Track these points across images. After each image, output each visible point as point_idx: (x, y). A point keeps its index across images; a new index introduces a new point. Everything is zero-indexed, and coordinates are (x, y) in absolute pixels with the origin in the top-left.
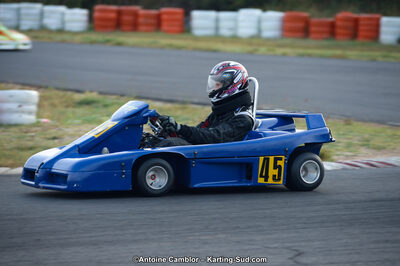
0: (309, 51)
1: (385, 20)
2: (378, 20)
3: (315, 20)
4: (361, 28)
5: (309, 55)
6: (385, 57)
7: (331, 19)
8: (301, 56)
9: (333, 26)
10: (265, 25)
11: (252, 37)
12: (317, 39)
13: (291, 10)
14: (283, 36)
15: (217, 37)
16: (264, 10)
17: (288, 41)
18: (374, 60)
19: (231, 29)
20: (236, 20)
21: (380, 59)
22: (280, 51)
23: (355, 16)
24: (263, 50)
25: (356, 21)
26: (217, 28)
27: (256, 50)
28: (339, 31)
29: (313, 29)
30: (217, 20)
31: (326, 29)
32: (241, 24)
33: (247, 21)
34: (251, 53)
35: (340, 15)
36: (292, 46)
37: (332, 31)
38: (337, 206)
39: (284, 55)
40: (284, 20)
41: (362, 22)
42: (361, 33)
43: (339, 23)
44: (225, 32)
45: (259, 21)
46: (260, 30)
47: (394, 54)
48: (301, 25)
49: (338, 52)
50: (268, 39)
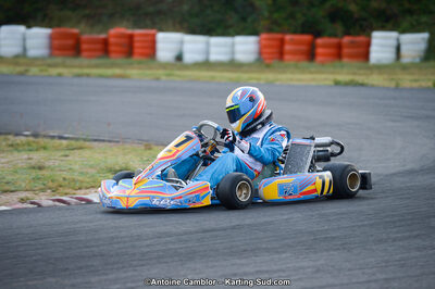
0: (86, 71)
1: (161, 36)
2: (154, 36)
3: (85, 37)
4: (136, 45)
5: (88, 75)
6: (169, 75)
7: (103, 36)
8: (79, 76)
9: (105, 42)
10: (29, 43)
11: (17, 56)
12: (90, 57)
13: (59, 26)
14: (51, 55)
16: (29, 27)
17: (59, 60)
18: (158, 79)
21: (164, 78)
22: (54, 71)
23: (129, 31)
24: (34, 70)
25: (131, 37)
27: (27, 71)
28: (112, 48)
29: (84, 46)
31: (99, 46)
32: (4, 42)
33: (10, 38)
34: (22, 74)
35: (113, 31)
36: (64, 66)
37: (105, 48)
38: (168, 239)
39: (60, 75)
40: (52, 38)
41: (136, 39)
42: (136, 50)
43: (112, 40)
45: (24, 38)
46: (25, 49)
47: (178, 73)
48: (70, 42)
49: (117, 71)
50: (35, 59)
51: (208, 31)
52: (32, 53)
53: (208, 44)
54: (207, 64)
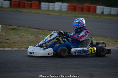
1: (98, 7)
2: (96, 7)
3: (77, 6)
4: (91, 9)
7: (82, 6)
9: (83, 8)
10: (63, 7)
11: (59, 11)
12: (78, 12)
13: (70, 3)
14: (68, 11)
15: (48, 10)
16: (63, 3)
17: (70, 12)
18: (96, 18)
19: (52, 8)
20: (54, 6)
21: (98, 18)
22: (69, 15)
23: (89, 5)
24: (63, 15)
25: (90, 7)
26: (49, 8)
27: (61, 15)
28: (84, 10)
29: (77, 9)
30: (49, 5)
32: (56, 7)
33: (57, 6)
35: (85, 5)
36: (71, 14)
39: (70, 16)
40: (69, 6)
43: (84, 7)
44: (51, 9)
45: (61, 6)
46: (61, 9)
48: (73, 7)
49: (86, 16)
50: (64, 12)
51: (111, 6)
52: (63, 10)
53: (111, 9)
54: (110, 15)
